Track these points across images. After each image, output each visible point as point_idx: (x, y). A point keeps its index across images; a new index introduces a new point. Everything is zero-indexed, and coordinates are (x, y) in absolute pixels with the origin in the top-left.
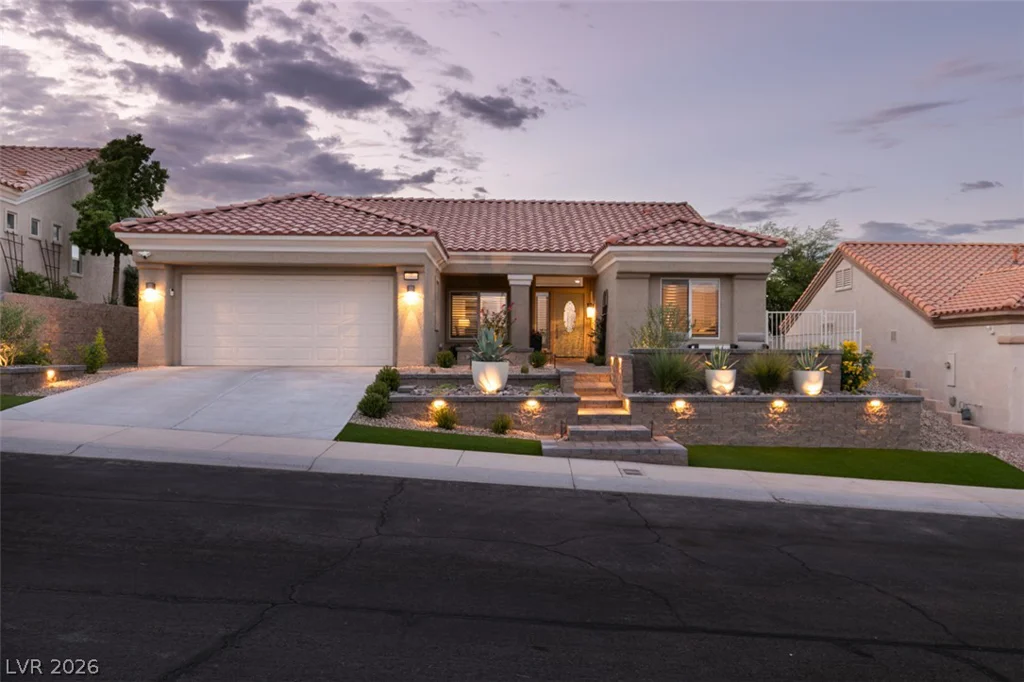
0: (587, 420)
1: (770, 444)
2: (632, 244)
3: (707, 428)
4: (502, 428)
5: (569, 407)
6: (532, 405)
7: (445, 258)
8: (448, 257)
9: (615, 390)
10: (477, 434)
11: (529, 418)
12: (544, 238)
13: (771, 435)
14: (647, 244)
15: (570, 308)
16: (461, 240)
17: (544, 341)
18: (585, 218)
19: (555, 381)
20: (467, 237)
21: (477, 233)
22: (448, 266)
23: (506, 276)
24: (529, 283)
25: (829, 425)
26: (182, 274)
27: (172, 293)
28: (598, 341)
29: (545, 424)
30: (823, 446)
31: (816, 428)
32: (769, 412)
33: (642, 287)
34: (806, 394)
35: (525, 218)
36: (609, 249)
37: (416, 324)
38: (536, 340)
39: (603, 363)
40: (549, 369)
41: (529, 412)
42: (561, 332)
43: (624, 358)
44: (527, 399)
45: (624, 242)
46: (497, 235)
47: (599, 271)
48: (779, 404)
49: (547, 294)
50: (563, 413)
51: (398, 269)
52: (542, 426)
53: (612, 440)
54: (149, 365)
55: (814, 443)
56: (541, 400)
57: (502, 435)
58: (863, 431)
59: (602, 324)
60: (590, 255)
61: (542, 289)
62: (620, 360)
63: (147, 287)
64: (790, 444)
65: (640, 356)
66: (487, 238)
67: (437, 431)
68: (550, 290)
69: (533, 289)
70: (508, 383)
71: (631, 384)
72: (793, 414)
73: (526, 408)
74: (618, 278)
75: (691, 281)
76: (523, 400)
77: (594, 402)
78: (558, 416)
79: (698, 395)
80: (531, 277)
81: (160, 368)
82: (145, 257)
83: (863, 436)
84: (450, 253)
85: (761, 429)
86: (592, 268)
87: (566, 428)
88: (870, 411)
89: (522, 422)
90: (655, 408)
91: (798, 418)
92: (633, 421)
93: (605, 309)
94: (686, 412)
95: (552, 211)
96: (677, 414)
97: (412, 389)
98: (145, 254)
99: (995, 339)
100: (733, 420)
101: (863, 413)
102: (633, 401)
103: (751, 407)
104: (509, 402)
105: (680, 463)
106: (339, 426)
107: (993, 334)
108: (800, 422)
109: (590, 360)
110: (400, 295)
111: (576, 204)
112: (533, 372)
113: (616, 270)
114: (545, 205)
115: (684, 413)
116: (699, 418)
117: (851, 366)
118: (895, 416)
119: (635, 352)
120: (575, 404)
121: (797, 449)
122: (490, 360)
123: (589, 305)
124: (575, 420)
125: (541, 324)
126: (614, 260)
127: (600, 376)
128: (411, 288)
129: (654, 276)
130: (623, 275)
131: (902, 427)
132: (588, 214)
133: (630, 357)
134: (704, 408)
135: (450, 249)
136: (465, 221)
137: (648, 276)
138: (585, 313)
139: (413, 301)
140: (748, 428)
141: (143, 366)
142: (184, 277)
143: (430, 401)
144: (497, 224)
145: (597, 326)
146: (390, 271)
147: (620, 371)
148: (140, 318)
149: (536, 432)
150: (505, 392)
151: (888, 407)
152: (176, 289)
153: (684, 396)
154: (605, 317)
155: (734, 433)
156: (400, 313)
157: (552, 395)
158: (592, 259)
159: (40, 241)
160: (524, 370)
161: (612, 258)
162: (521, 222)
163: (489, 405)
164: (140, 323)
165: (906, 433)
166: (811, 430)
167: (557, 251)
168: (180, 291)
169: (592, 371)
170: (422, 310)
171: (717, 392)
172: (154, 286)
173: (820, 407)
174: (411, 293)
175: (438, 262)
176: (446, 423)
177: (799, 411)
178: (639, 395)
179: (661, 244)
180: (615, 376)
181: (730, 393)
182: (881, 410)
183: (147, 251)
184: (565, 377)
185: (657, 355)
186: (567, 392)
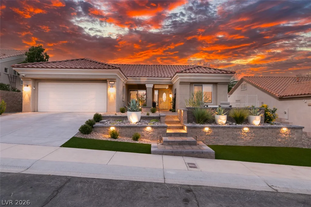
0: (170, 135)
1: (242, 145)
2: (184, 73)
3: (217, 138)
4: (136, 138)
5: (163, 130)
6: (149, 129)
7: (126, 79)
8: (127, 79)
9: (180, 122)
10: (126, 141)
11: (148, 134)
12: (157, 74)
13: (243, 141)
14: (190, 72)
15: (164, 95)
16: (132, 74)
17: (157, 104)
18: (169, 69)
19: (158, 119)
20: (134, 73)
21: (137, 72)
22: (128, 82)
23: (145, 84)
24: (152, 87)
25: (266, 137)
26: (38, 82)
27: (34, 88)
28: (173, 104)
29: (154, 136)
30: (264, 145)
31: (261, 139)
32: (242, 132)
33: (188, 87)
34: (255, 125)
35: (152, 69)
36: (177, 74)
37: (114, 98)
38: (154, 104)
39: (175, 111)
40: (157, 114)
41: (147, 132)
42: (162, 102)
43: (184, 110)
44: (147, 126)
45: (182, 72)
46: (143, 73)
47: (173, 83)
48: (246, 129)
49: (158, 90)
50: (161, 132)
51: (107, 80)
52: (153, 137)
53: (181, 144)
54: (26, 112)
55: (260, 144)
56: (152, 127)
57: (136, 141)
58: (280, 140)
59: (174, 99)
60: (171, 78)
61: (156, 89)
62: (182, 111)
63: (25, 86)
64: (250, 145)
65: (190, 110)
66: (140, 73)
67: (109, 140)
68: (158, 89)
69: (153, 89)
70: (141, 119)
71: (187, 120)
72: (251, 133)
73: (146, 130)
74: (180, 84)
75: (203, 85)
76: (145, 127)
77: (173, 127)
78: (159, 133)
79: (213, 125)
80: (153, 85)
81: (30, 113)
82: (23, 76)
83: (279, 142)
84: (128, 78)
85: (238, 139)
86: (171, 82)
87: (162, 138)
88: (282, 132)
89: (145, 135)
90: (197, 130)
91: (253, 134)
92: (188, 135)
93: (175, 94)
94: (209, 132)
95: (160, 67)
96: (206, 133)
97: (105, 122)
98: (23, 75)
99: (307, 104)
100: (228, 135)
101: (279, 133)
102: (188, 127)
103: (235, 130)
104: (140, 128)
105: (211, 158)
106: (69, 138)
107: (306, 103)
108: (254, 136)
109: (170, 110)
110: (108, 89)
111: (166, 66)
112: (151, 115)
113: (179, 81)
114: (158, 66)
115: (208, 132)
116: (215, 134)
117: (269, 114)
118: (292, 134)
119: (188, 108)
120: (165, 129)
121: (253, 147)
122: (134, 111)
123: (170, 94)
124: (166, 135)
125: (156, 100)
126: (179, 78)
127: (174, 116)
128: (112, 86)
129: (192, 83)
130: (182, 83)
131: (295, 139)
132: (170, 68)
133: (186, 110)
134: (216, 130)
135: (128, 77)
136: (134, 69)
137: (190, 83)
138: (169, 96)
139: (112, 91)
140: (233, 139)
141: (24, 112)
142: (39, 83)
143: (109, 127)
144: (143, 70)
145: (173, 100)
146: (105, 81)
147: (182, 115)
148: (23, 96)
149: (150, 140)
150: (139, 123)
151: (290, 130)
152: (36, 87)
153: (208, 125)
154: (175, 97)
155: (228, 140)
156: (108, 95)
157: (156, 125)
158: (171, 79)
159: (8, 75)
160: (148, 114)
161: (178, 78)
162: (150, 69)
163: (132, 129)
164: (23, 98)
165: (296, 141)
166: (259, 139)
167: (160, 77)
168: (38, 88)
169: (171, 114)
170: (115, 94)
171: (220, 124)
172: (27, 86)
173: (262, 130)
174: (112, 88)
175: (123, 79)
176: (114, 137)
177: (254, 132)
178: (190, 125)
179: (194, 73)
180: (180, 117)
181: (225, 124)
182: (287, 132)
183: (24, 74)
184: (162, 118)
185: (196, 109)
186: (163, 123)
